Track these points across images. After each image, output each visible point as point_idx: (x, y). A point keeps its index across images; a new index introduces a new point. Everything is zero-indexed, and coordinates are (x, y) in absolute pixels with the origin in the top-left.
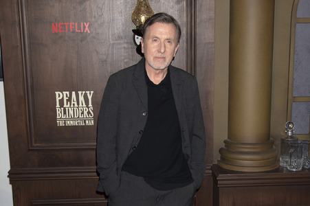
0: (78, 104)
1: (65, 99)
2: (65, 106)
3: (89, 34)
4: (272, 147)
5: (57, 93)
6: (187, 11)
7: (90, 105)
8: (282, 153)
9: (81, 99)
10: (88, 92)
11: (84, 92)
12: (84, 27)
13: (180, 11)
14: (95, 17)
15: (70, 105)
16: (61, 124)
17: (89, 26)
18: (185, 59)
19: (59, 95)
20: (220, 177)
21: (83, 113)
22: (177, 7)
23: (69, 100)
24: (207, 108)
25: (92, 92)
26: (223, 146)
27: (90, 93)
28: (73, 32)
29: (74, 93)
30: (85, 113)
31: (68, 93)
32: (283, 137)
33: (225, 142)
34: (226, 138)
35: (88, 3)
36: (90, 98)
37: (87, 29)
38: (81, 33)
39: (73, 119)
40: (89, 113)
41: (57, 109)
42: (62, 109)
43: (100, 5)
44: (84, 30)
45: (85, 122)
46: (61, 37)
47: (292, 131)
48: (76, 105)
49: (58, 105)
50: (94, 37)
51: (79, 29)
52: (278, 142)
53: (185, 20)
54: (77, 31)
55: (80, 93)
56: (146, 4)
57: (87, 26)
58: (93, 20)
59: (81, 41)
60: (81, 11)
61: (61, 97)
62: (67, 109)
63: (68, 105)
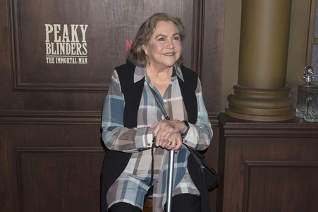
0: (70, 39)
1: (56, 32)
2: (56, 40)
4: (288, 95)
7: (84, 41)
8: (299, 102)
9: (74, 33)
10: (82, 26)
11: (77, 26)
15: (62, 40)
16: (50, 61)
19: (49, 28)
20: (227, 125)
21: (75, 50)
23: (61, 34)
24: (215, 48)
25: (86, 26)
26: (232, 92)
27: (84, 27)
29: (66, 26)
30: (78, 49)
31: (59, 26)
32: (300, 84)
33: (234, 87)
34: (236, 83)
36: (84, 32)
39: (64, 56)
40: (82, 49)
41: (47, 44)
42: (53, 44)
45: (78, 60)
47: (311, 77)
48: (68, 41)
49: (48, 40)
52: (295, 90)
55: (73, 26)
61: (51, 31)
62: (58, 44)
63: (60, 40)
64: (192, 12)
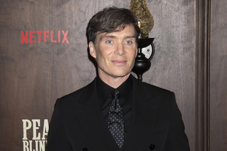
1: (35, 128)
2: (34, 138)
3: (68, 46)
5: (24, 121)
6: (198, 13)
12: (62, 36)
13: (188, 14)
14: (76, 24)
15: (42, 137)
17: (68, 34)
18: (194, 78)
19: (27, 124)
22: (184, 9)
28: (48, 43)
29: (46, 121)
31: (39, 121)
35: (67, 5)
37: (65, 38)
38: (58, 43)
41: (24, 142)
42: (31, 142)
43: (83, 9)
44: (61, 40)
46: (32, 49)
49: (25, 138)
50: (74, 50)
51: (55, 38)
53: (195, 25)
54: (52, 41)
56: (142, 6)
57: (66, 35)
58: (74, 26)
59: (58, 54)
60: (58, 16)
61: (29, 127)
62: (37, 142)
63: (39, 138)
64: (194, 102)
